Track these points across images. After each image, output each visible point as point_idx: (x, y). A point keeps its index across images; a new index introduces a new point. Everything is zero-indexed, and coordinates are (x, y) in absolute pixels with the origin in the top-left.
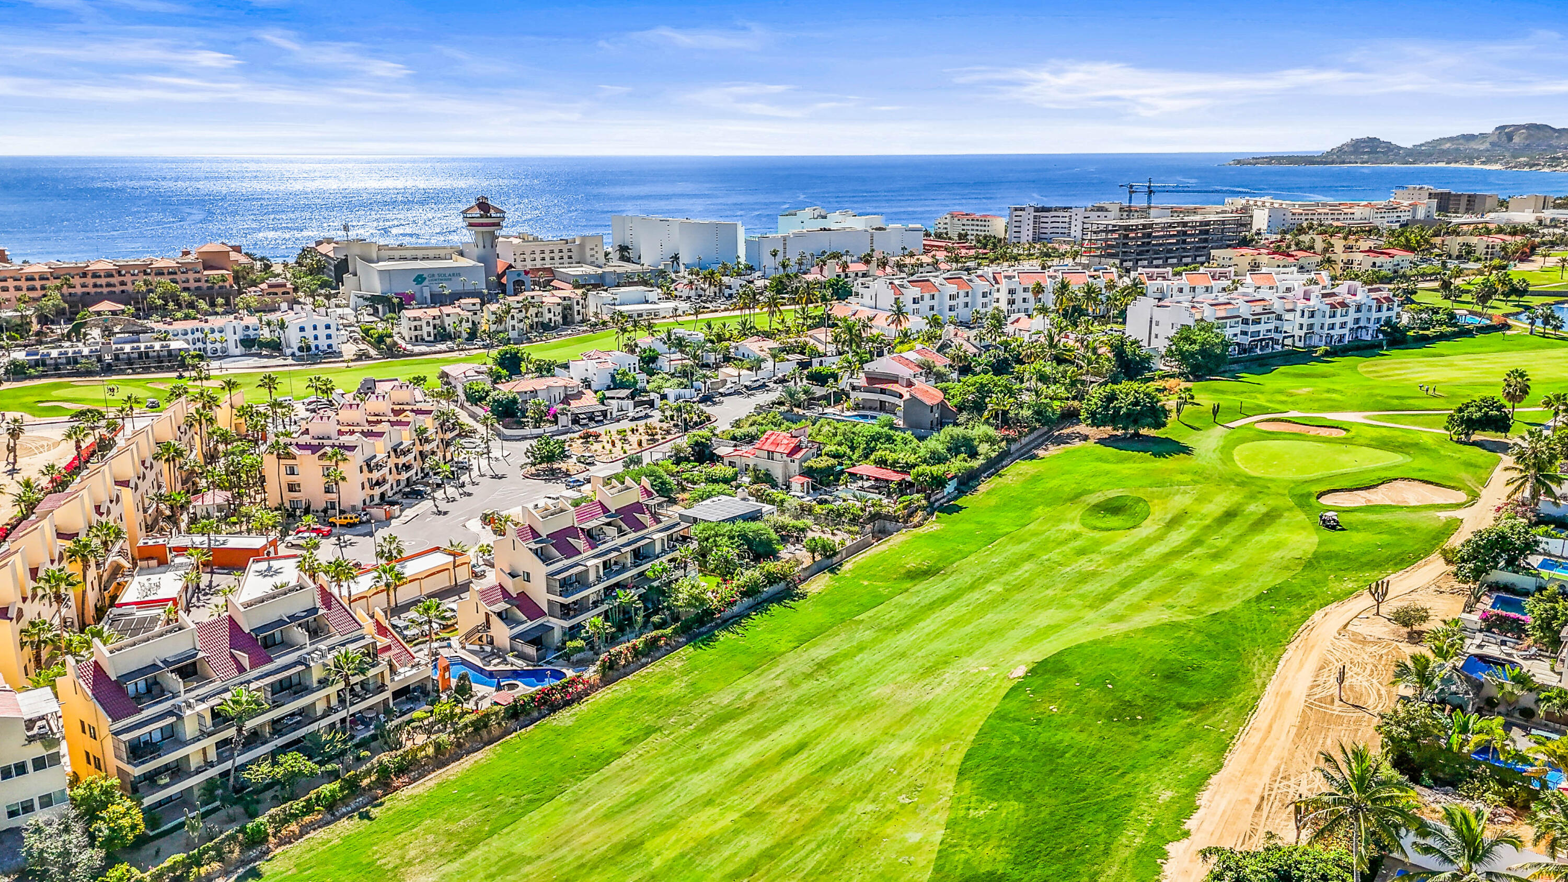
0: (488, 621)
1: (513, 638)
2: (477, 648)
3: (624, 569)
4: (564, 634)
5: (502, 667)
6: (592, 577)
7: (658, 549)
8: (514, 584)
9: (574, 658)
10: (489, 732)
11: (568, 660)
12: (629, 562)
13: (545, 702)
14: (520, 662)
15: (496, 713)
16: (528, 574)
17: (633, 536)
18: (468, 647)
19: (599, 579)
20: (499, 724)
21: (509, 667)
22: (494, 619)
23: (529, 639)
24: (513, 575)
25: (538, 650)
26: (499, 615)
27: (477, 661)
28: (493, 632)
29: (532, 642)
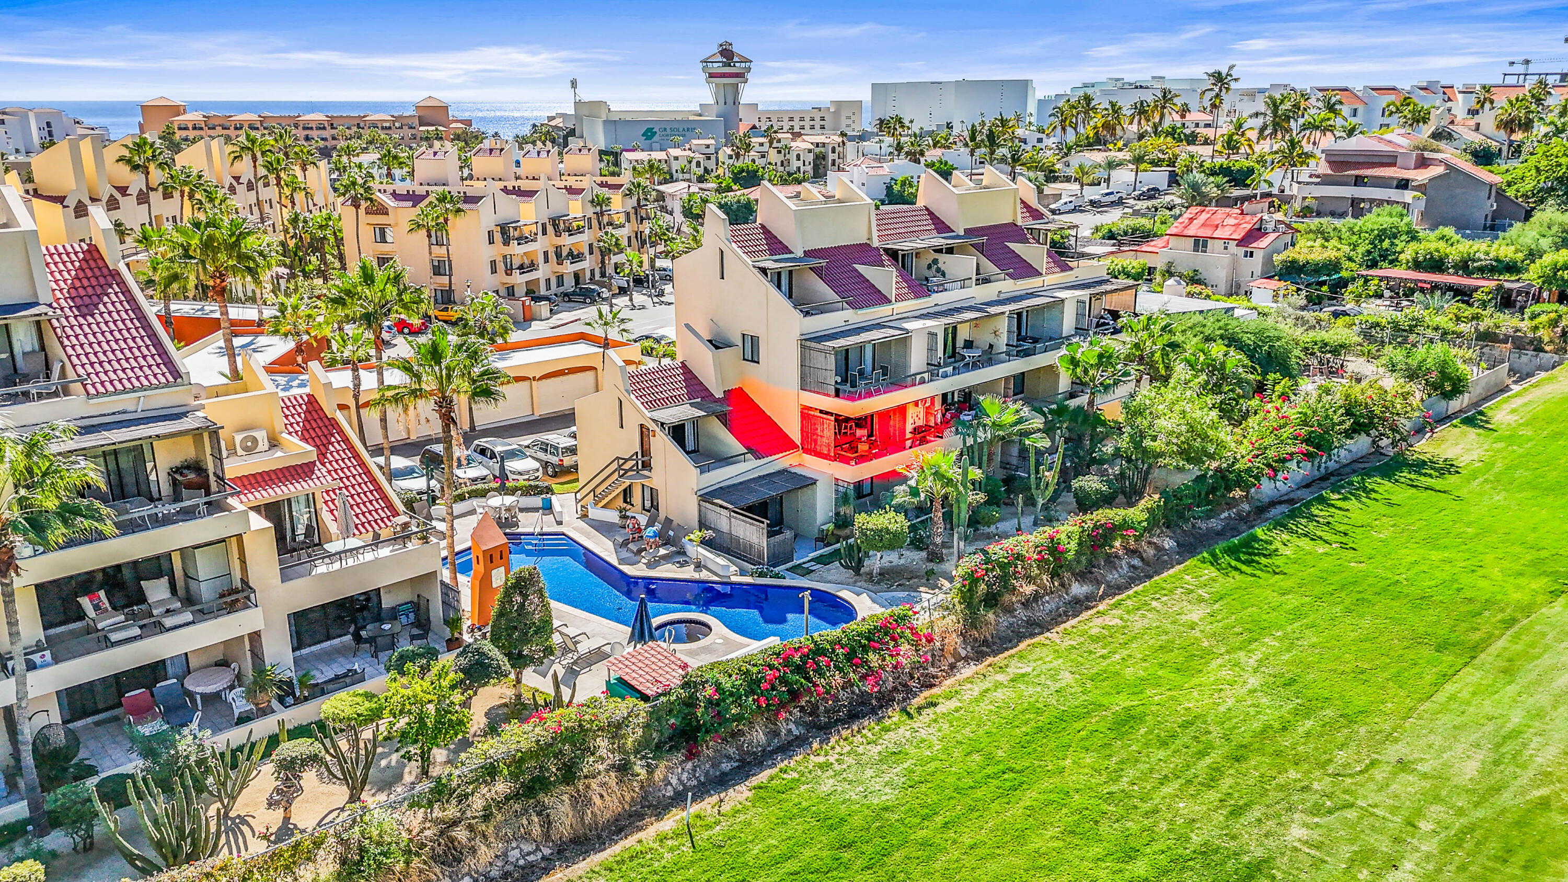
0: (645, 451)
1: (707, 497)
2: (612, 516)
3: (989, 358)
4: (842, 499)
5: (667, 571)
6: (917, 359)
7: (1068, 323)
8: (718, 366)
9: (877, 561)
10: (581, 802)
11: (857, 570)
12: (1002, 343)
13: (794, 695)
14: (721, 561)
15: (615, 729)
16: (755, 340)
17: (1008, 286)
18: (596, 513)
19: (933, 369)
20: (623, 769)
21: (688, 573)
22: (662, 444)
23: (752, 499)
24: (717, 344)
25: (770, 534)
26: (677, 433)
27: (604, 549)
28: (656, 479)
29: (758, 510)
